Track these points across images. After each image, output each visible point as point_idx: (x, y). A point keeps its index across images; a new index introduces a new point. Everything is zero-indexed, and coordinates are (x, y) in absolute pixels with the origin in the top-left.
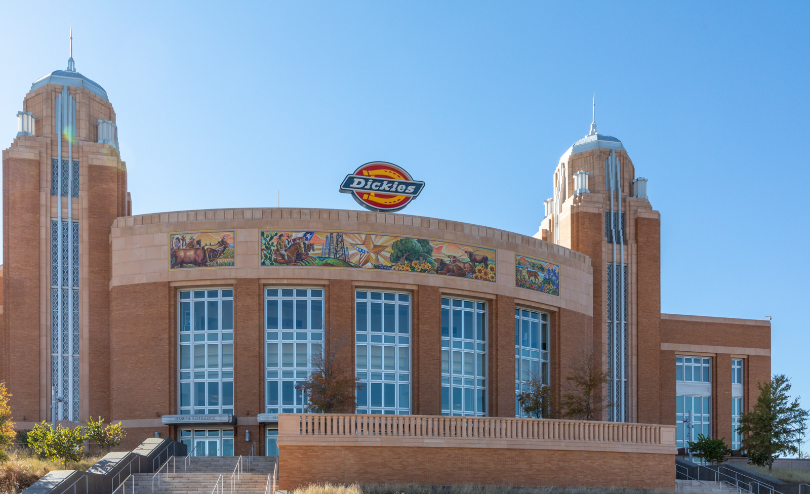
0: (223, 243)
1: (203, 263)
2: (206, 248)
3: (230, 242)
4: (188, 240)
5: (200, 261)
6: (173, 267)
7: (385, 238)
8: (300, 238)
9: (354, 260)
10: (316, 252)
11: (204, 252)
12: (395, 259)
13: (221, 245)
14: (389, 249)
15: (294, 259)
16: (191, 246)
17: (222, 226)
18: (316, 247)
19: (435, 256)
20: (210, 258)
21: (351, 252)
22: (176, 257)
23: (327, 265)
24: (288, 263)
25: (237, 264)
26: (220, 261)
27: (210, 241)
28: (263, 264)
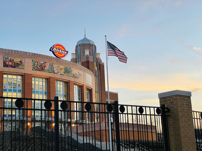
0: (21, 61)
1: (14, 67)
2: (15, 62)
3: (23, 62)
4: (9, 59)
5: (13, 66)
6: (4, 67)
7: (62, 66)
8: (43, 64)
9: (56, 72)
10: (47, 68)
11: (15, 63)
12: (65, 73)
13: (20, 62)
14: (63, 69)
15: (41, 69)
16: (10, 61)
17: (20, 56)
18: (47, 67)
19: (72, 73)
20: (17, 65)
21: (55, 69)
22: (5, 64)
23: (49, 72)
24: (40, 70)
25: (25, 69)
26: (20, 67)
27: (17, 60)
28: (33, 70)
